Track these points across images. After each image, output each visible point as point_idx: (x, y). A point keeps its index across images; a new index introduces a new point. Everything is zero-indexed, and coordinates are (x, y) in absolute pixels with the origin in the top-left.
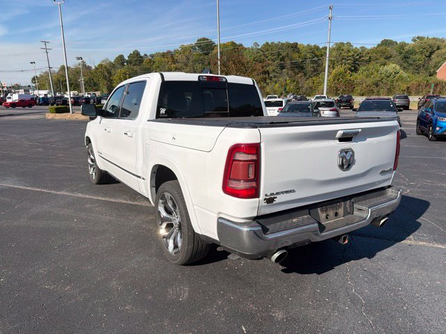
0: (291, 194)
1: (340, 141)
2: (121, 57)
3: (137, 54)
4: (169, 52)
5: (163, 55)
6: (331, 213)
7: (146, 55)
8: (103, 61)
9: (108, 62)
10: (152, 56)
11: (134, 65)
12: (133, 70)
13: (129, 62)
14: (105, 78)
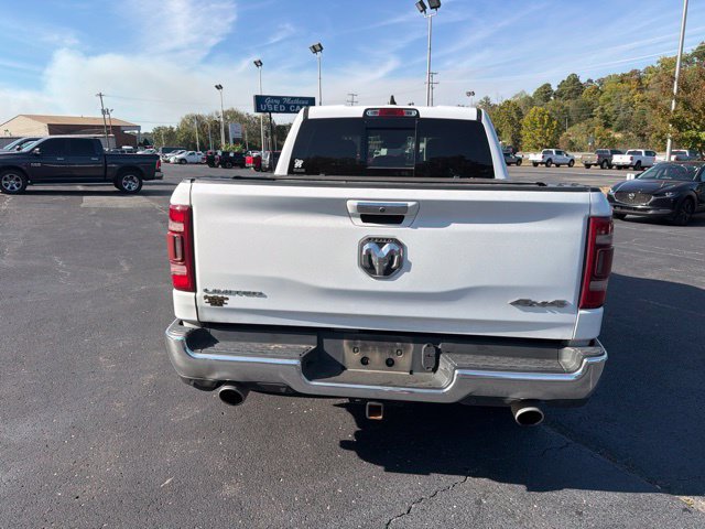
0: (255, 298)
1: (364, 221)
2: (547, 86)
3: (574, 79)
4: (634, 72)
5: (622, 79)
6: (377, 357)
7: (590, 81)
8: (516, 96)
9: (523, 96)
10: (601, 82)
11: (566, 99)
12: (562, 107)
13: (559, 95)
14: (512, 121)
